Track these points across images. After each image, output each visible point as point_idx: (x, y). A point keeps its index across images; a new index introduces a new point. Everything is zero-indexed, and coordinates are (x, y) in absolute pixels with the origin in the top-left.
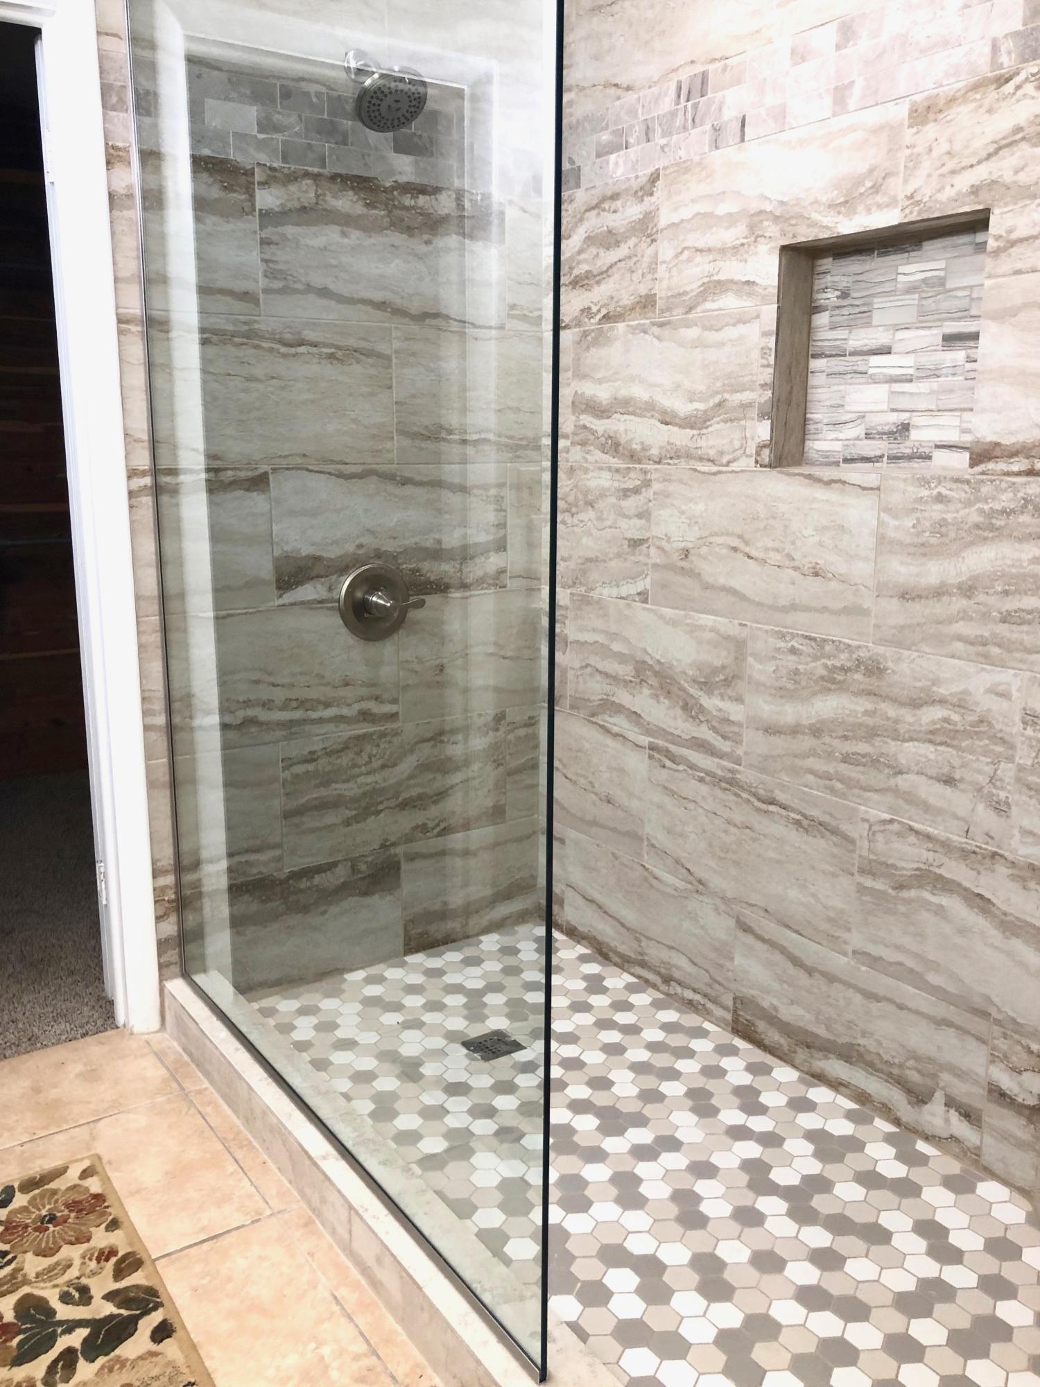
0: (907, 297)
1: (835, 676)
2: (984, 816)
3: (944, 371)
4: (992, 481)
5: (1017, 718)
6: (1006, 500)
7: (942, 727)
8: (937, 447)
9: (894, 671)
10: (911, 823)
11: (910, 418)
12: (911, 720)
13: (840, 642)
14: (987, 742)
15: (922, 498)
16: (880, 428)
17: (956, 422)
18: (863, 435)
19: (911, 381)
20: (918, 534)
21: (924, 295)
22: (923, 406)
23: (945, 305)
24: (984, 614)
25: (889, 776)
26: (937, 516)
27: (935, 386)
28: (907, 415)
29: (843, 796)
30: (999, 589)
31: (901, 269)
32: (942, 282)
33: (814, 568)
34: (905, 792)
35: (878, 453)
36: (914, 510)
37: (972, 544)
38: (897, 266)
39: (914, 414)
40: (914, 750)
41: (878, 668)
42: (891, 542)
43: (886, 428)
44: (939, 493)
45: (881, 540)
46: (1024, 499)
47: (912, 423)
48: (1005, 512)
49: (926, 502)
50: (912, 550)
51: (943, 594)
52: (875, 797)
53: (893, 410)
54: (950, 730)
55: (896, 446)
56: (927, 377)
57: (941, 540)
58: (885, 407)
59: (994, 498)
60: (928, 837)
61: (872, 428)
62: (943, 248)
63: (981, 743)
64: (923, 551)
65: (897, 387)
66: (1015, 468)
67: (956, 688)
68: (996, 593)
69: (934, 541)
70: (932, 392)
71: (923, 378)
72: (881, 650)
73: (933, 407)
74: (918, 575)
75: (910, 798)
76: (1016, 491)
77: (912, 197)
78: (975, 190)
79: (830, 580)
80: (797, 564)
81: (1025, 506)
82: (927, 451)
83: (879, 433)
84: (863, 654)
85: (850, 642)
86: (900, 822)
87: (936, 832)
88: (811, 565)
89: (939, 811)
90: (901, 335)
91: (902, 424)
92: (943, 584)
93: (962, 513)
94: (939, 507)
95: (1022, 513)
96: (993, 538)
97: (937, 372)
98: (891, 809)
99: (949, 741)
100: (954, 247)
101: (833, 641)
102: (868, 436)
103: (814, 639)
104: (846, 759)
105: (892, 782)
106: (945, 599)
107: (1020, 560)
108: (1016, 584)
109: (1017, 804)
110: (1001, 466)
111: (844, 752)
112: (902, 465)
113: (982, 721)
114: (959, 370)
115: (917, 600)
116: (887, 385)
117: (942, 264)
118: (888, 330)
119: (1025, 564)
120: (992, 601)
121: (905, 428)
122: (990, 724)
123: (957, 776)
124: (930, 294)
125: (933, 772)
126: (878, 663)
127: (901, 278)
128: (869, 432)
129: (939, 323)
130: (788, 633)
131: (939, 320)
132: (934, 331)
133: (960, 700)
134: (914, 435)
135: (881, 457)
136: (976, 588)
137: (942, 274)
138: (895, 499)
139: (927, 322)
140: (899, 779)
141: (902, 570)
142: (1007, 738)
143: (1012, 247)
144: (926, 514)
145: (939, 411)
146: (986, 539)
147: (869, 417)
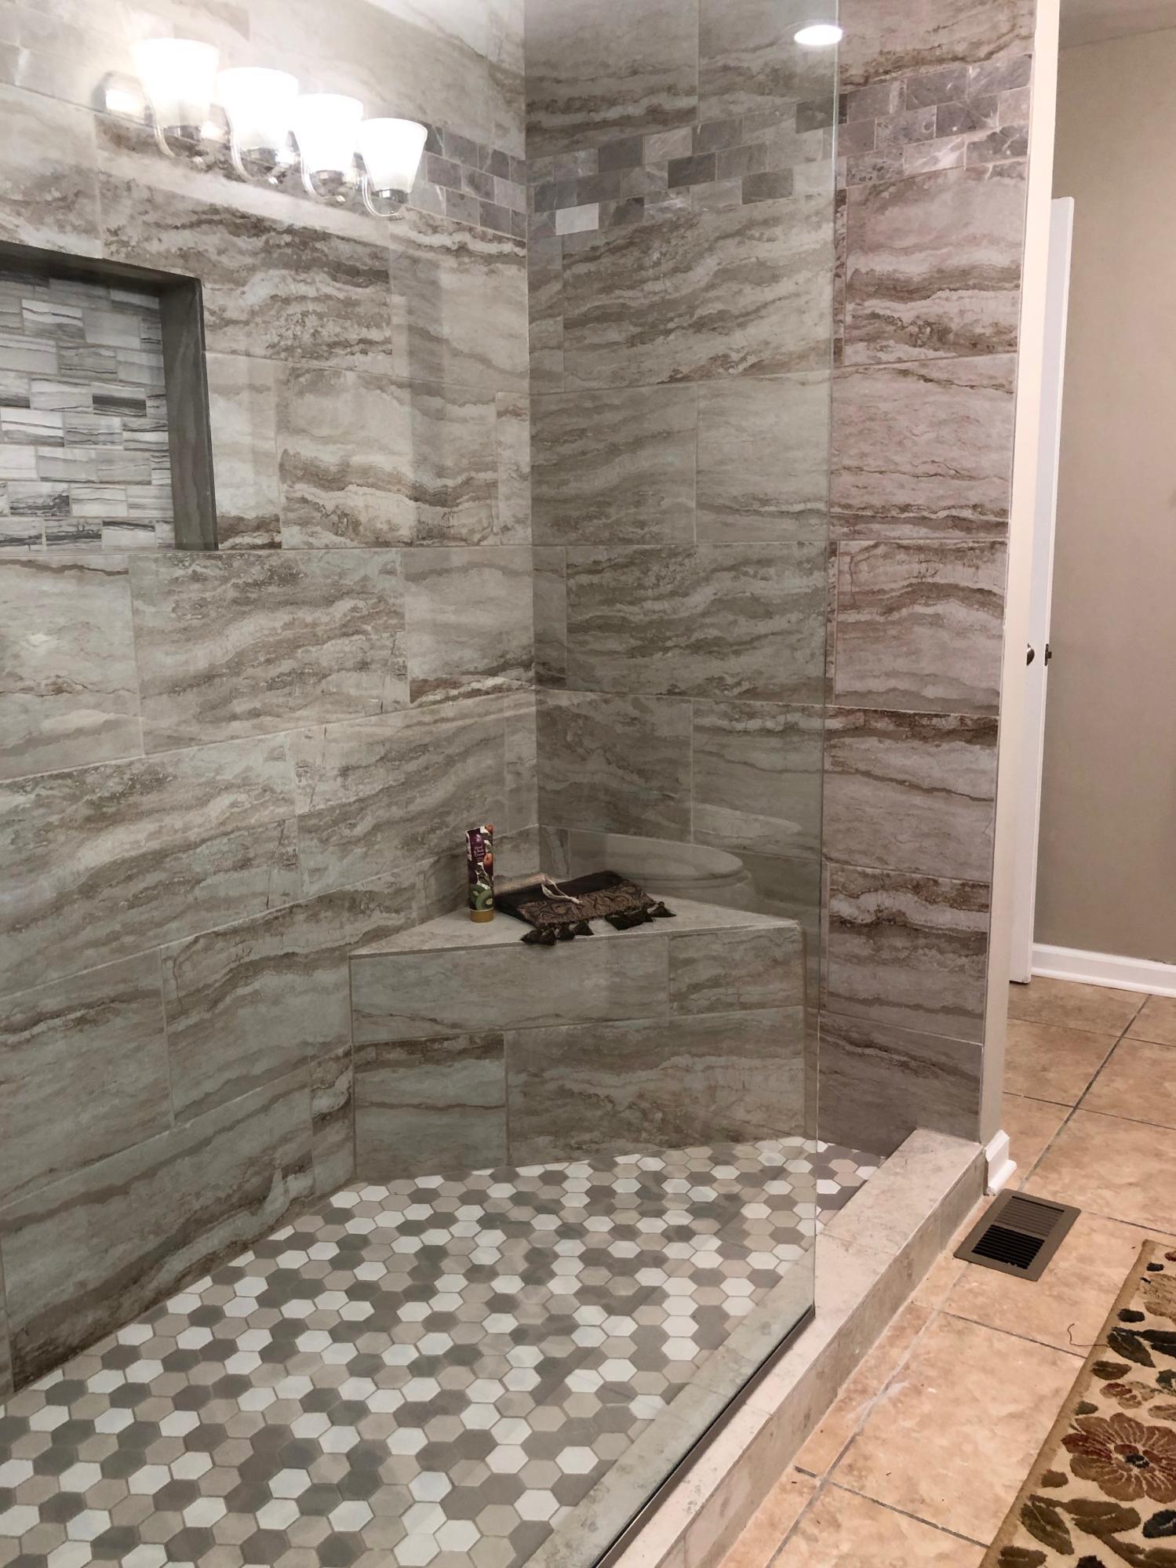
0: (40, 340)
1: (105, 810)
2: (280, 878)
3: (102, 438)
4: (242, 555)
5: (293, 775)
6: (256, 573)
7: (232, 814)
8: (107, 524)
9: (175, 777)
10: (216, 929)
11: (69, 489)
12: (200, 820)
13: (106, 766)
14: (272, 808)
15: (177, 579)
16: (31, 501)
17: (120, 496)
18: (7, 511)
19: (62, 445)
20: (179, 619)
21: (61, 344)
22: (83, 477)
23: (89, 362)
24: (253, 687)
25: (187, 892)
26: (195, 596)
27: (93, 454)
28: (64, 486)
29: (137, 947)
30: (262, 659)
31: (26, 304)
32: (80, 333)
33: (55, 684)
34: (205, 901)
35: (33, 533)
36: (170, 592)
37: (234, 619)
38: (20, 299)
39: (74, 485)
40: (207, 852)
41: (158, 780)
42: (151, 632)
43: (40, 502)
44: (194, 571)
45: (139, 632)
46: (270, 570)
47: (71, 497)
48: (257, 584)
49: (183, 582)
50: (176, 637)
51: (214, 676)
52: (174, 925)
53: (45, 479)
54: (239, 813)
55: (56, 523)
56: (81, 442)
57: (203, 621)
58: (34, 475)
59: (245, 572)
60: (235, 931)
61: (18, 501)
62: (76, 293)
63: (267, 812)
64: (188, 635)
65: (46, 451)
66: (259, 541)
67: (238, 769)
68: (260, 664)
69: (195, 622)
70: (91, 461)
71: (75, 442)
72: (156, 758)
73: (94, 478)
74: (186, 662)
75: (213, 904)
76: (263, 564)
77: (115, 233)
78: (184, 255)
79: (78, 693)
80: (28, 683)
81: (271, 577)
82: (95, 528)
83: (30, 508)
84: (137, 769)
85: (118, 762)
86: (204, 936)
87: (241, 921)
88: (49, 681)
89: (240, 899)
90: (38, 387)
91: (60, 496)
92: (212, 666)
93: (219, 590)
94: (196, 586)
95: (270, 584)
96: (250, 612)
97: (93, 438)
98: (194, 927)
99: (239, 825)
100: (89, 296)
101: (96, 768)
102: (15, 510)
103: (69, 775)
104: (134, 903)
105: (190, 898)
106: (217, 681)
107: (274, 628)
108: (275, 651)
109: (304, 852)
110: (247, 540)
111: (130, 896)
112: (66, 547)
113: (265, 791)
114: (116, 438)
115: (189, 690)
116: (32, 448)
117: (79, 315)
118: (21, 378)
119: (279, 631)
120: (259, 672)
121: (63, 503)
122: (272, 791)
123: (251, 855)
124: (70, 345)
125: (229, 863)
126: (158, 773)
127: (27, 315)
128: (15, 505)
129: (86, 382)
130: (27, 781)
131: (85, 378)
132: (83, 390)
133: (244, 779)
134: (76, 510)
135: (39, 537)
136: (243, 664)
137: (79, 324)
138: (148, 581)
139: (70, 377)
140: (197, 892)
141: (169, 661)
142: (287, 797)
143: (226, 326)
144: (185, 596)
145: (101, 483)
146: (244, 613)
147: (11, 486)
